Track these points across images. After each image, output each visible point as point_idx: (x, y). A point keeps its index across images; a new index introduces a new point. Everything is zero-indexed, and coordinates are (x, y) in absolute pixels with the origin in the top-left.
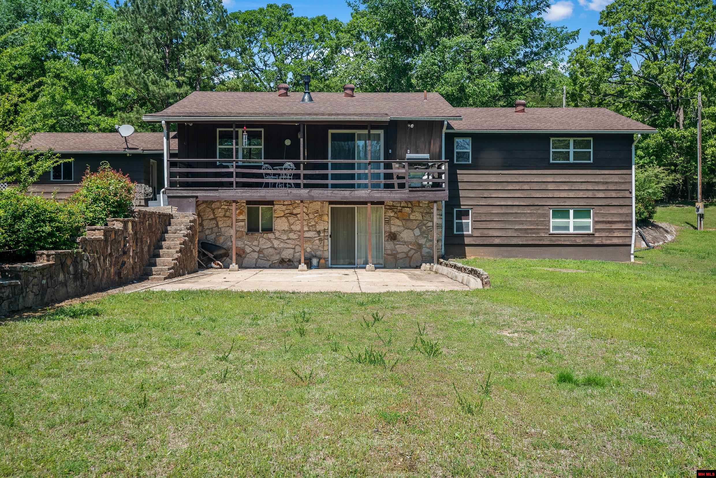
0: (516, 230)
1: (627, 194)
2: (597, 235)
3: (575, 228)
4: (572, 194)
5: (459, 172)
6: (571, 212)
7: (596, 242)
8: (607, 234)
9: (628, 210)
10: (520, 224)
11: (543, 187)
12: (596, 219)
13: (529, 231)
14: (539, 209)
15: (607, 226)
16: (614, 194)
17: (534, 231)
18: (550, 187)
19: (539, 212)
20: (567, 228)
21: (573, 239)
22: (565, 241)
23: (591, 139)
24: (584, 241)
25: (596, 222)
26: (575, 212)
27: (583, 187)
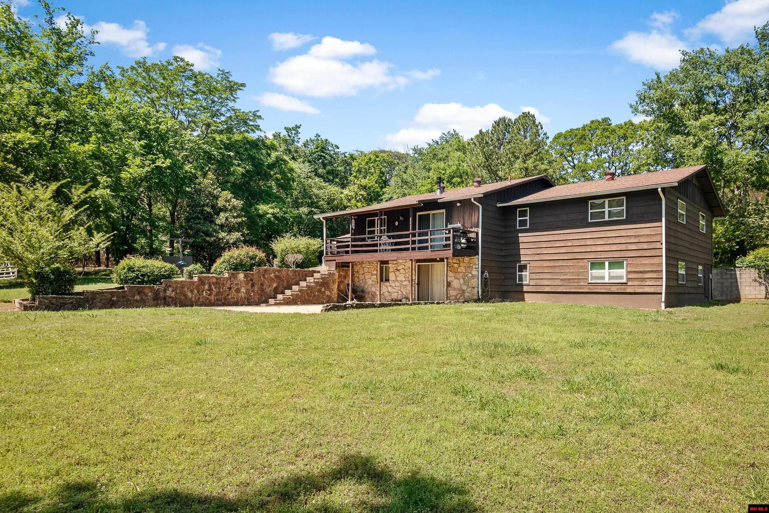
0: (562, 280)
1: (658, 245)
2: (629, 283)
3: (610, 277)
4: (607, 248)
5: (520, 235)
6: (607, 264)
7: (629, 290)
8: (640, 283)
9: (659, 260)
10: (564, 275)
11: (583, 243)
12: (629, 270)
13: (571, 281)
14: (579, 262)
15: (640, 276)
16: (645, 246)
17: (576, 281)
18: (589, 242)
19: (580, 264)
20: (603, 278)
21: (608, 287)
22: (601, 289)
23: (624, 198)
24: (618, 289)
25: (628, 272)
26: (610, 263)
27: (618, 241)
